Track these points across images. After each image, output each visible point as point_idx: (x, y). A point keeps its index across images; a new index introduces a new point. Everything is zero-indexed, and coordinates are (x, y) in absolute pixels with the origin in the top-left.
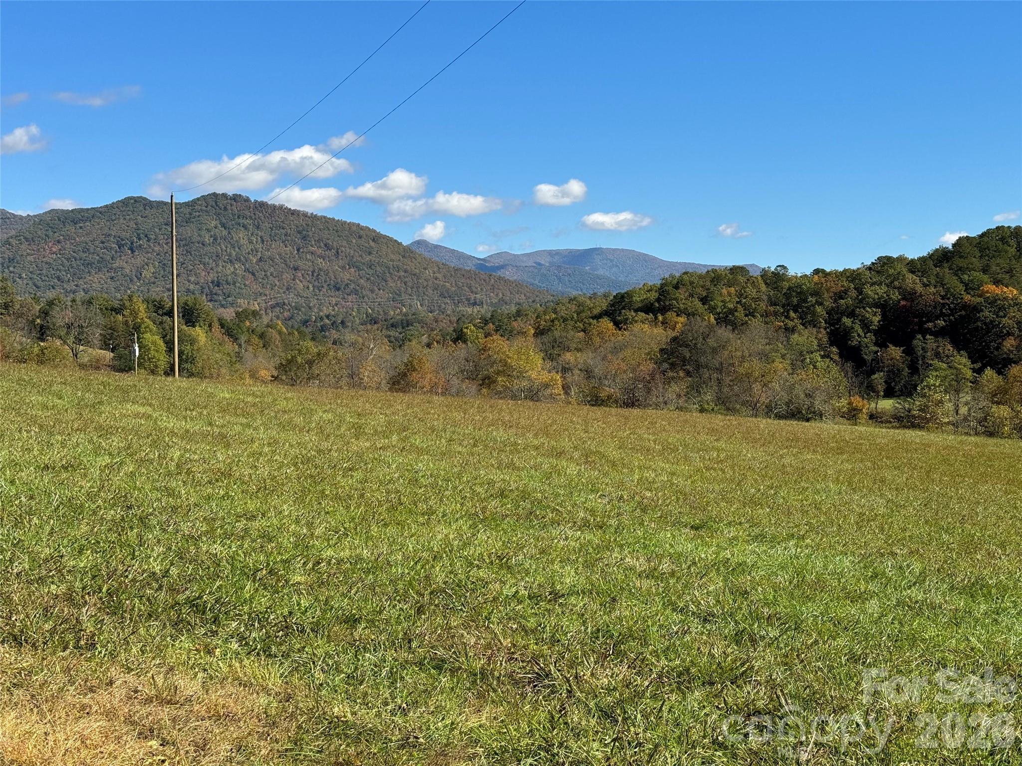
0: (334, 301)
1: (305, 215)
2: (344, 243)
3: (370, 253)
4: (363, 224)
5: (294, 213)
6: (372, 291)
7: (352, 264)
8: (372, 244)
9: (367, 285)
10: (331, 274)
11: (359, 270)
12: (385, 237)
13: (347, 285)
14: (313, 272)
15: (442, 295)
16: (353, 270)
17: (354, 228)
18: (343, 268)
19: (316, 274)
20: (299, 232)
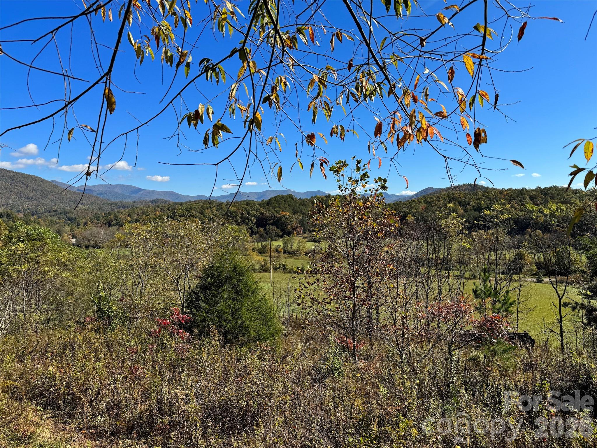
0: (28, 203)
1: (13, 172)
2: (30, 182)
3: (40, 186)
4: (37, 175)
5: (8, 171)
6: (43, 200)
7: (33, 190)
8: (41, 183)
9: (40, 197)
10: (26, 193)
11: (37, 192)
12: (45, 180)
13: (32, 197)
14: (18, 193)
15: (70, 201)
16: (34, 192)
17: (33, 177)
18: (30, 191)
19: (19, 193)
20: (11, 178)
